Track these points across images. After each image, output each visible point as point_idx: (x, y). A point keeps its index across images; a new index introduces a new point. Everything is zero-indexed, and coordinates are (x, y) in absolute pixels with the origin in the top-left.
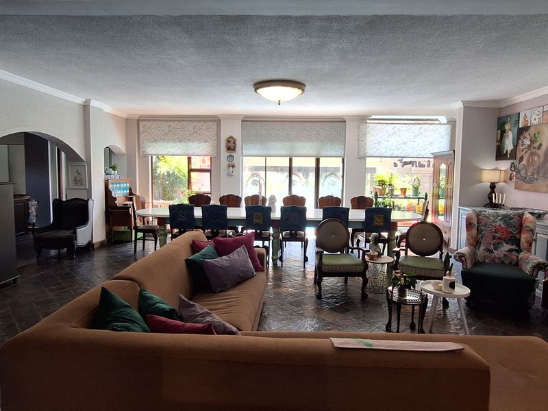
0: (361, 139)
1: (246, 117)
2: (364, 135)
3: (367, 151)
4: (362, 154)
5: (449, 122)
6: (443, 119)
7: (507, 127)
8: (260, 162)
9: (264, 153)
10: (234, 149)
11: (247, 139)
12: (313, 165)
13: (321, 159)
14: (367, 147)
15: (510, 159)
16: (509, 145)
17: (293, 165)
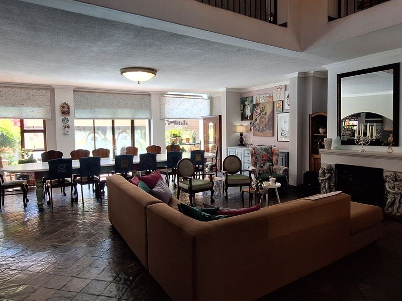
0: (161, 107)
1: (77, 88)
2: (164, 104)
3: (166, 115)
4: (162, 117)
5: (209, 98)
6: (205, 96)
7: (246, 103)
8: (89, 123)
9: (93, 116)
10: (68, 113)
11: (78, 105)
12: (129, 124)
13: (135, 121)
14: (166, 112)
15: (249, 120)
16: (248, 113)
17: (115, 125)
